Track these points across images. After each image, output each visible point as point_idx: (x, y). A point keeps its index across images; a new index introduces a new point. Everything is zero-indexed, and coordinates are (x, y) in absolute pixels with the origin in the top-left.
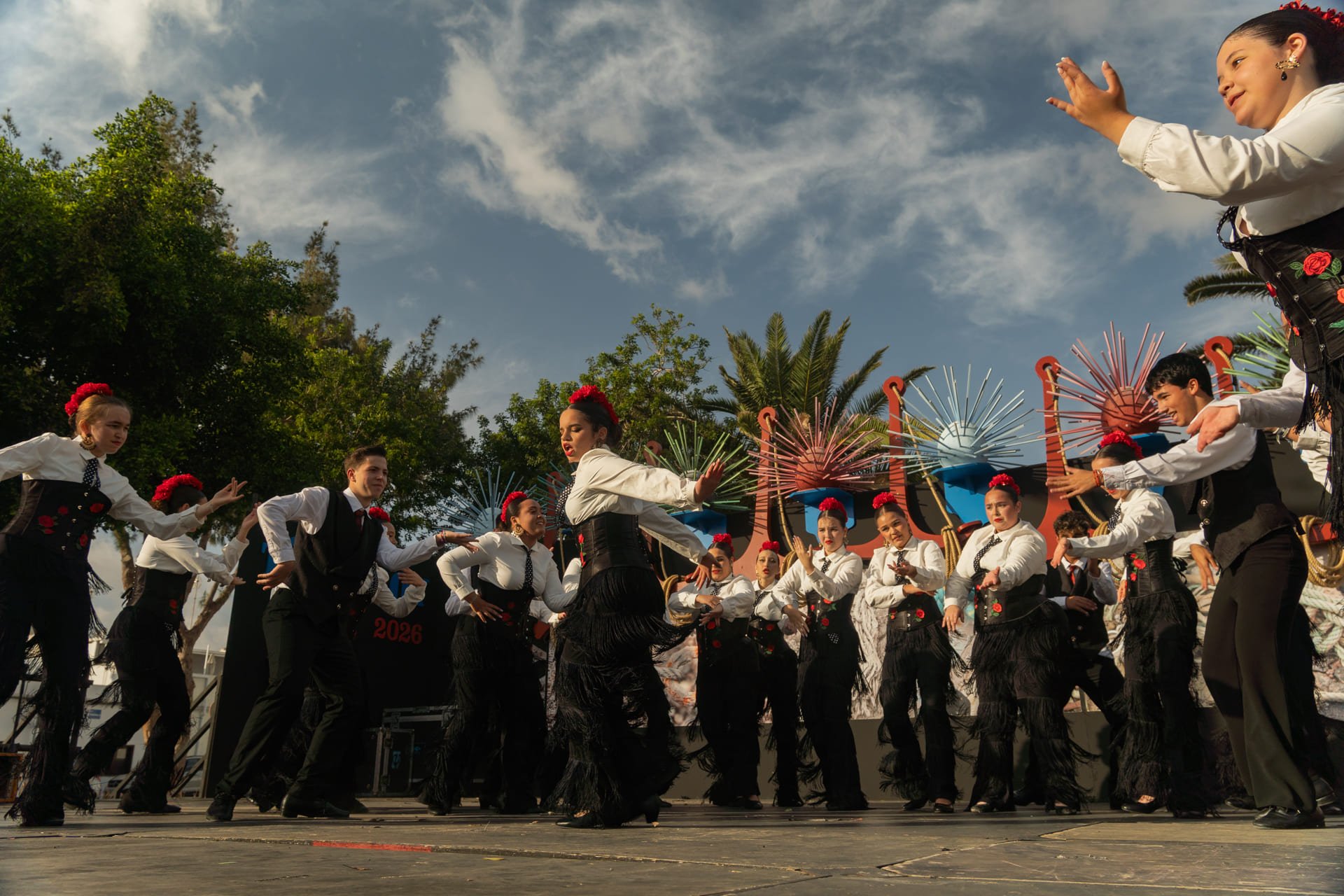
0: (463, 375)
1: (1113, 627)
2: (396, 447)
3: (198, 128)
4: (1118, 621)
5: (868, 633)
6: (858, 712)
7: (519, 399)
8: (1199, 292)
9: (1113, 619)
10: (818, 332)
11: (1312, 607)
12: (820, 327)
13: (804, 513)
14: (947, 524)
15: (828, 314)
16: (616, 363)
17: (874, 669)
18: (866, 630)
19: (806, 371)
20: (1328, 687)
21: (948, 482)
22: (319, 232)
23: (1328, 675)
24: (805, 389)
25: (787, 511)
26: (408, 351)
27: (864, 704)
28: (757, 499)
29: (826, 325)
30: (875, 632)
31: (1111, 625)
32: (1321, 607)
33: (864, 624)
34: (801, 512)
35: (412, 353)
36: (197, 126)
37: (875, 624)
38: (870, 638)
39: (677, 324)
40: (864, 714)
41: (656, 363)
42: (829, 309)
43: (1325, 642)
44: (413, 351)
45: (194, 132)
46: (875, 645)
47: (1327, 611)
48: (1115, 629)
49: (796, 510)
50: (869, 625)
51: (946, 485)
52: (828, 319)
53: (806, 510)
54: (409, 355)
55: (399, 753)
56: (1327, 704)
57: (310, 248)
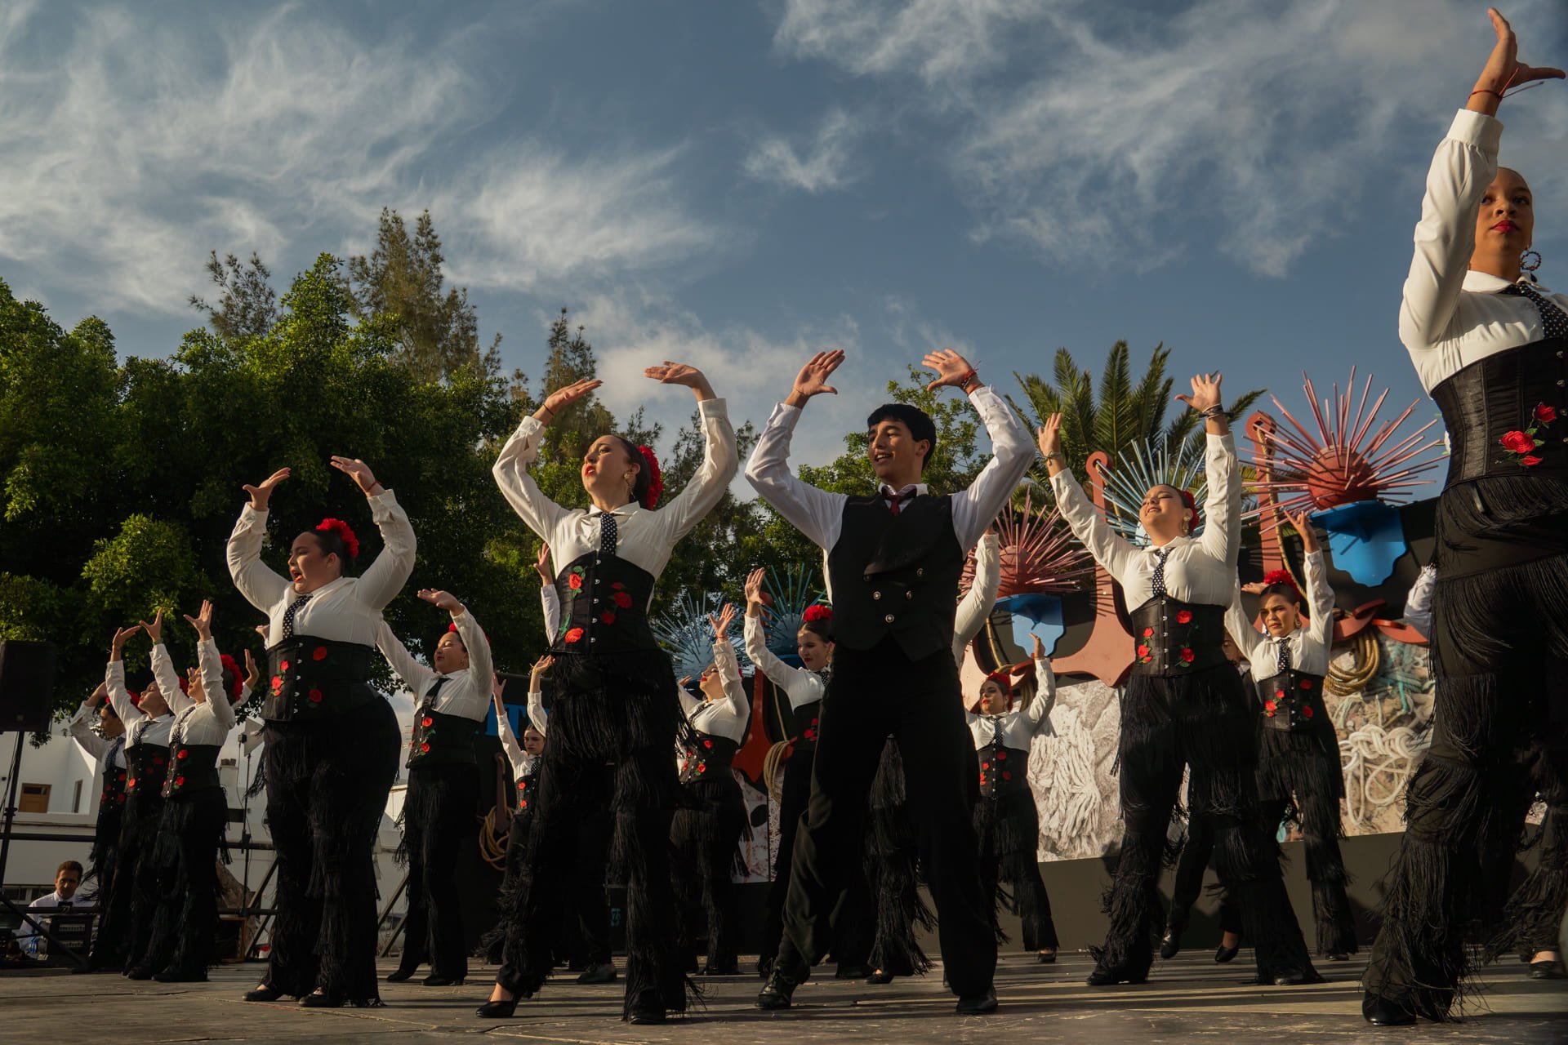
0: (745, 458)
1: (1345, 736)
3: (433, 233)
4: (1351, 729)
5: (1085, 759)
6: (1079, 851)
9: (1345, 727)
10: (1117, 368)
12: (1118, 362)
13: (1011, 623)
15: (1122, 345)
17: (1093, 799)
18: (1082, 755)
19: (1111, 417)
22: (559, 321)
24: (1113, 439)
25: (995, 621)
26: (680, 438)
27: (1084, 840)
29: (1124, 357)
30: (1092, 757)
31: (1343, 734)
33: (1080, 748)
34: (1008, 622)
35: (684, 440)
36: (432, 230)
37: (1092, 748)
38: (1088, 764)
40: (1085, 853)
42: (1123, 339)
44: (686, 438)
45: (430, 237)
46: (1092, 771)
48: (1347, 738)
49: (1004, 619)
50: (1085, 749)
52: (1125, 351)
53: (1013, 618)
54: (682, 442)
55: (618, 910)
57: (553, 342)
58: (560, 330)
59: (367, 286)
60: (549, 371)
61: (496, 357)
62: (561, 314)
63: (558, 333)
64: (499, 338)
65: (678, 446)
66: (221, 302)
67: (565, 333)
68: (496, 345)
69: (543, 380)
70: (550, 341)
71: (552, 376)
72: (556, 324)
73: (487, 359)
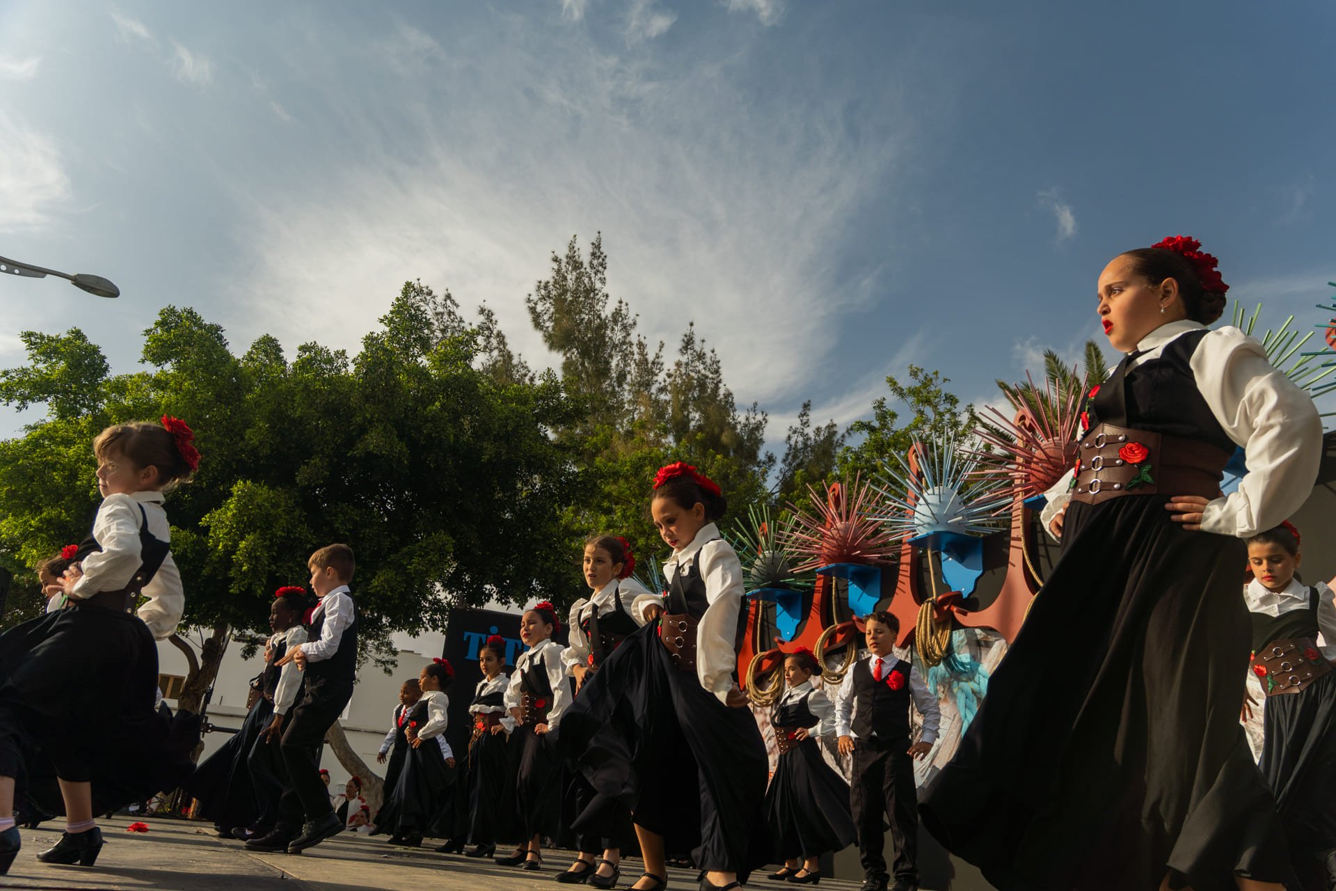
22: (688, 333)
29: (1098, 355)
44: (795, 432)
52: (1096, 349)
58: (689, 341)
59: (548, 305)
61: (661, 360)
62: (689, 327)
63: (688, 343)
64: (662, 345)
65: (789, 438)
68: (660, 351)
72: (686, 336)
73: (653, 363)
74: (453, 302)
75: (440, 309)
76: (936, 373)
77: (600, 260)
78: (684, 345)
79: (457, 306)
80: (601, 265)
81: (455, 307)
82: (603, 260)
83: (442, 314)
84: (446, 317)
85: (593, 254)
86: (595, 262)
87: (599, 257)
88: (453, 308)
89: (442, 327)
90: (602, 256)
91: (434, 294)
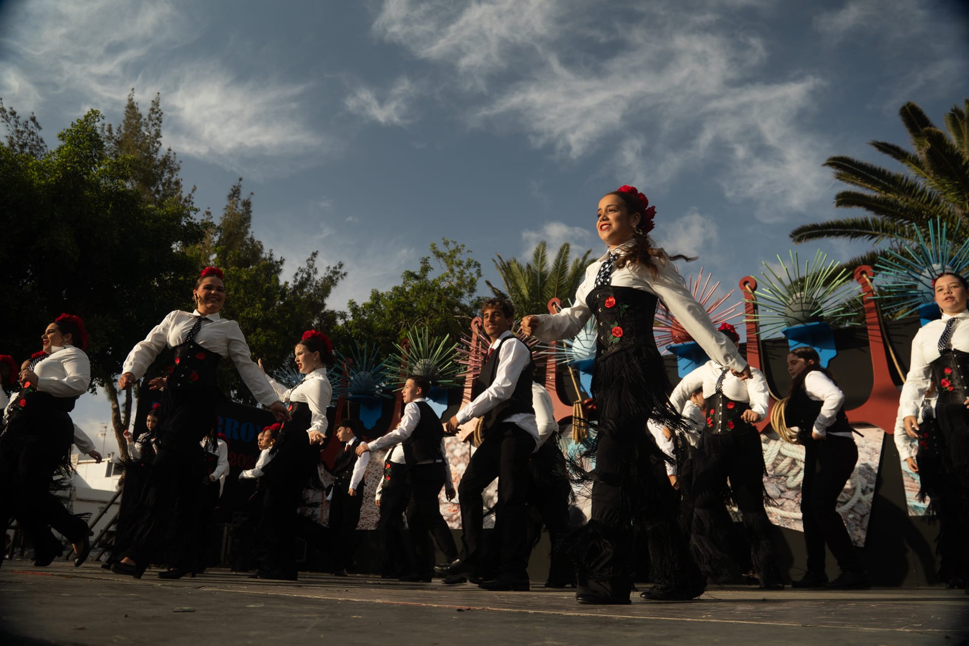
2: (268, 335)
7: (354, 303)
8: (805, 235)
10: (562, 258)
11: (790, 457)
14: (578, 399)
16: (417, 278)
20: (794, 509)
21: (583, 371)
22: (237, 185)
23: (795, 502)
28: (467, 379)
29: (567, 252)
32: (795, 457)
39: (460, 251)
41: (446, 278)
43: (795, 480)
47: (798, 460)
51: (581, 373)
52: (568, 249)
56: (793, 520)
57: (231, 197)
58: (236, 191)
60: (226, 214)
61: (192, 198)
62: (238, 181)
63: (234, 193)
64: (195, 189)
66: (7, 137)
67: (239, 193)
68: (193, 192)
69: (221, 218)
70: (229, 196)
71: (227, 217)
72: (234, 187)
74: (37, 125)
75: (21, 128)
76: (463, 246)
77: (158, 115)
78: (232, 193)
79: (40, 128)
80: (158, 119)
81: (38, 129)
82: (160, 116)
83: (22, 132)
84: (25, 135)
85: (152, 109)
86: (153, 116)
87: (157, 112)
88: (36, 130)
89: (20, 143)
90: (160, 112)
91: (17, 115)
